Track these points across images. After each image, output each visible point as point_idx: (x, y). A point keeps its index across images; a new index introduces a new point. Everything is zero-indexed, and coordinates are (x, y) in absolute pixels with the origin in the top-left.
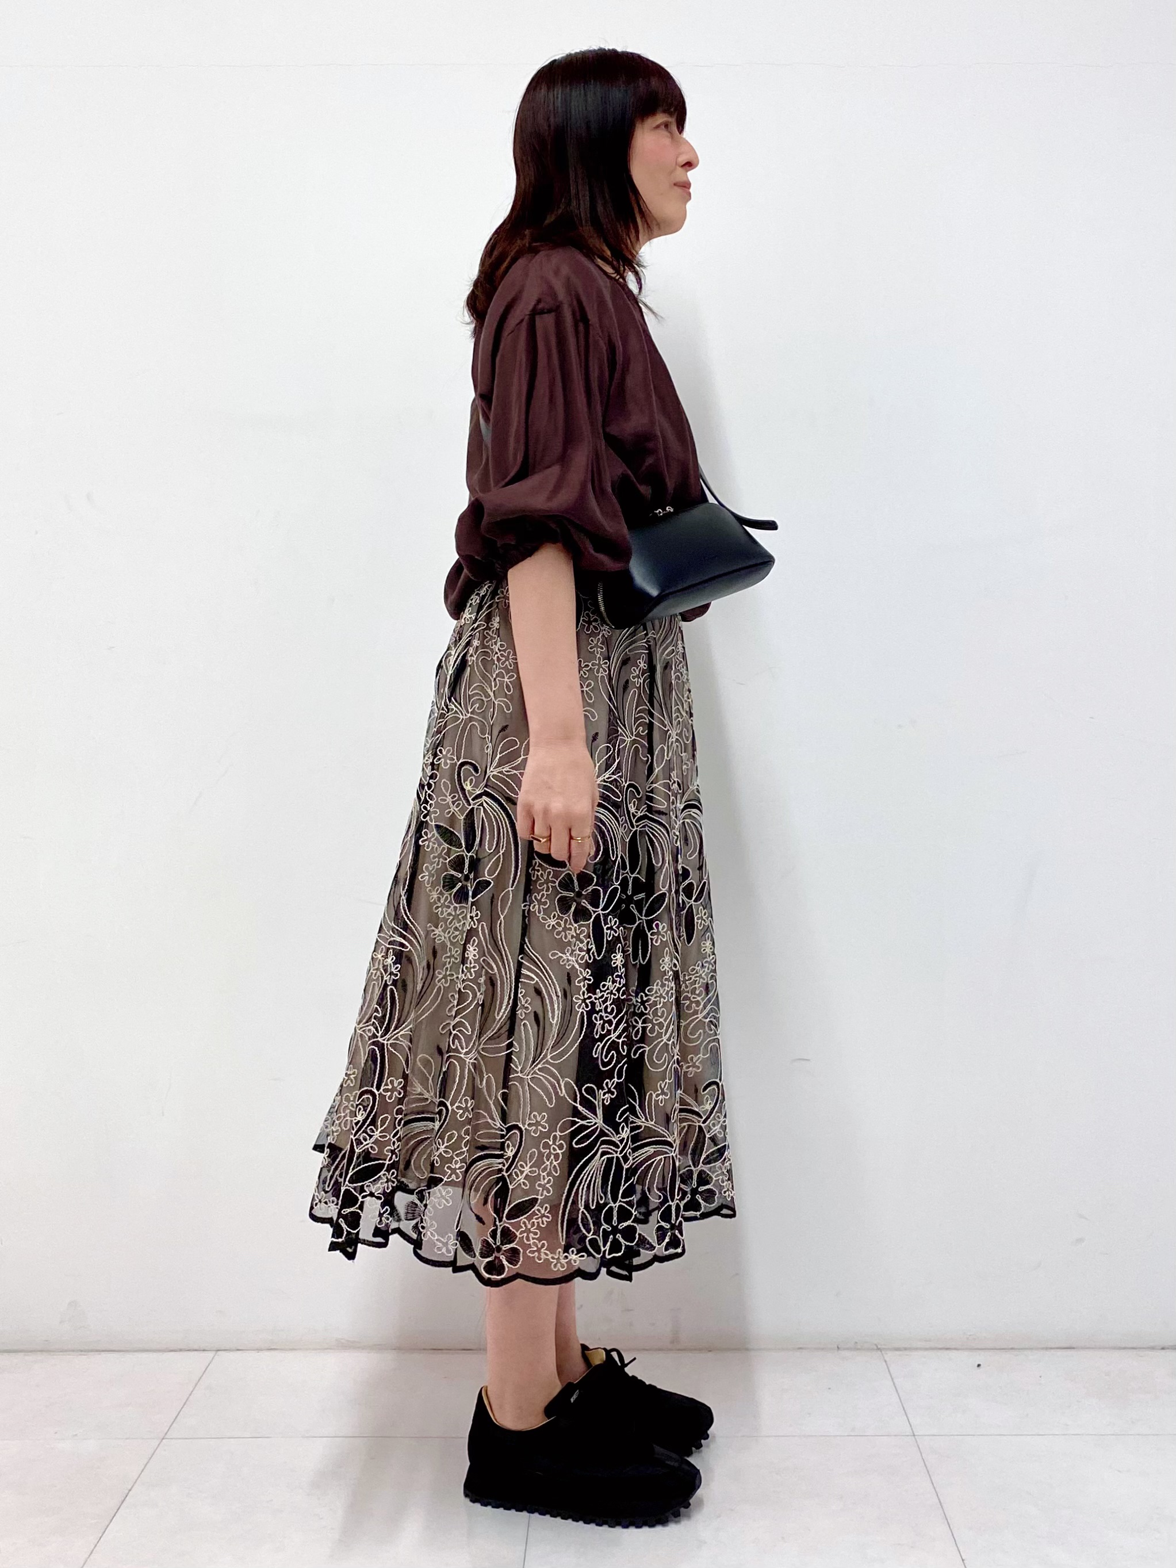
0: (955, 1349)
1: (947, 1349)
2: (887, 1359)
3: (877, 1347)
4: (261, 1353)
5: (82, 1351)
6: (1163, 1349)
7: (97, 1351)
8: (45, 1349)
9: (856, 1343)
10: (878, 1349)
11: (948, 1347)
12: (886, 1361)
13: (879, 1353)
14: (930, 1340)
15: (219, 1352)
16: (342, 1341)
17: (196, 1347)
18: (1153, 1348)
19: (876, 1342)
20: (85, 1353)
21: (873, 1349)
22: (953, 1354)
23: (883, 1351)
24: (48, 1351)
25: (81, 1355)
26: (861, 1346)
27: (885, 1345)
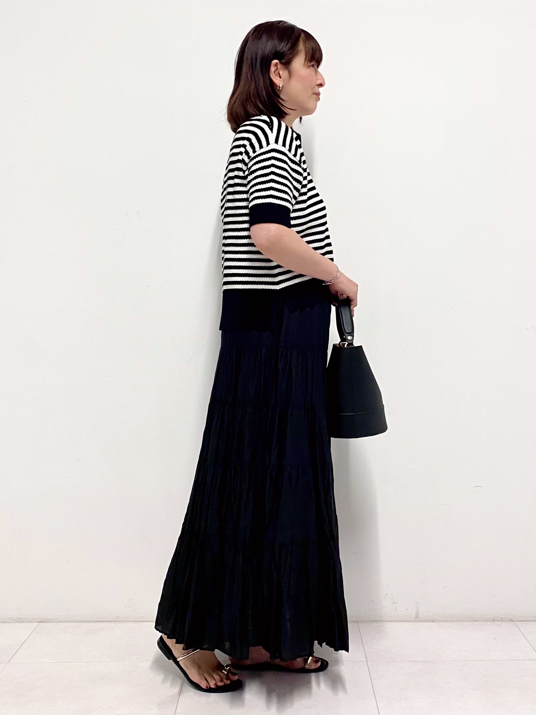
2: (518, 626)
9: (502, 618)
10: (513, 621)
13: (513, 623)
19: (511, 618)
23: (515, 622)
24: (119, 622)
25: (135, 623)
26: (504, 620)
27: (515, 619)
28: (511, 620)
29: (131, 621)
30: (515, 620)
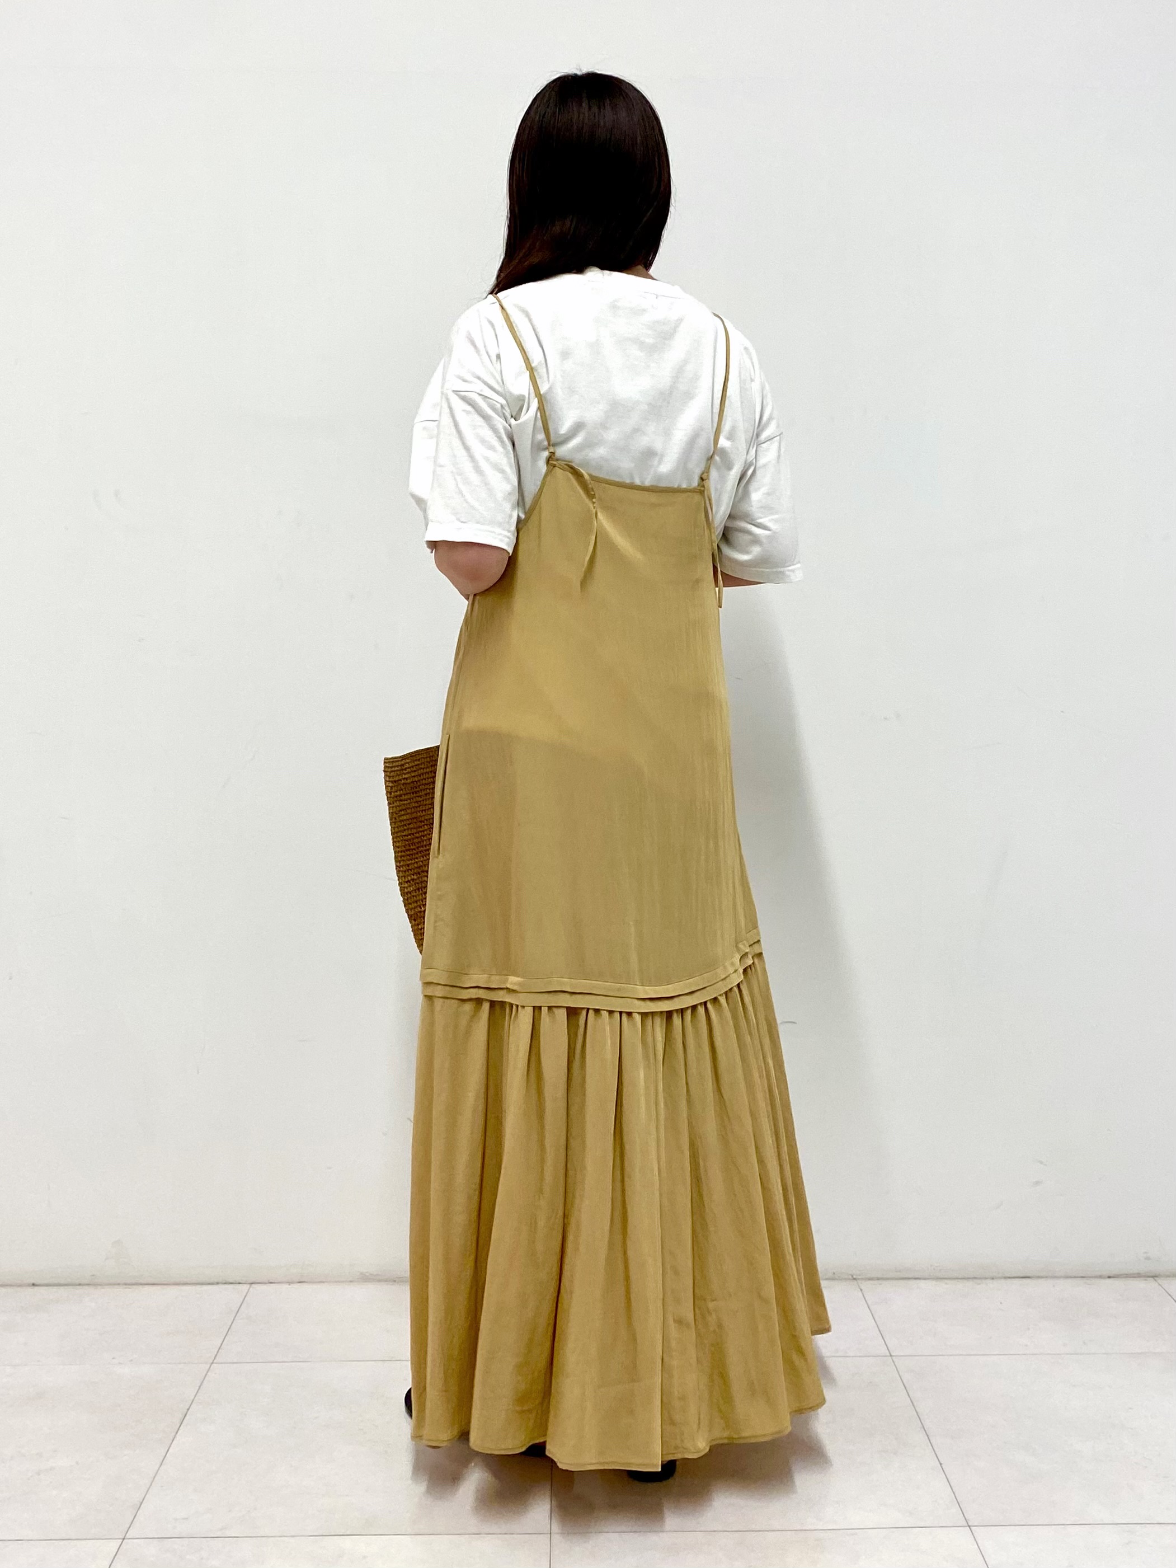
0: (925, 1279)
1: (916, 1279)
2: (862, 1288)
3: (852, 1276)
4: (292, 1285)
5: (126, 1284)
6: (1109, 1277)
7: (141, 1284)
8: (93, 1284)
9: (834, 1273)
10: (855, 1279)
11: (917, 1277)
12: (861, 1290)
13: (855, 1281)
14: (900, 1271)
15: (253, 1285)
16: (367, 1274)
17: (231, 1281)
18: (1101, 1277)
19: (850, 1273)
20: (130, 1287)
21: (849, 1279)
22: (922, 1283)
23: (858, 1281)
24: (95, 1285)
25: (126, 1288)
26: (839, 1277)
27: (860, 1275)
28: (850, 1277)
29: (119, 1284)
30: (859, 1277)
